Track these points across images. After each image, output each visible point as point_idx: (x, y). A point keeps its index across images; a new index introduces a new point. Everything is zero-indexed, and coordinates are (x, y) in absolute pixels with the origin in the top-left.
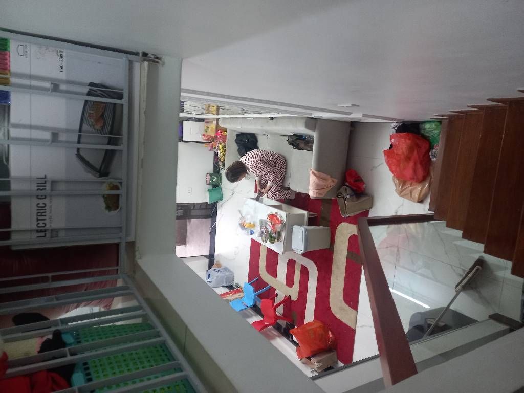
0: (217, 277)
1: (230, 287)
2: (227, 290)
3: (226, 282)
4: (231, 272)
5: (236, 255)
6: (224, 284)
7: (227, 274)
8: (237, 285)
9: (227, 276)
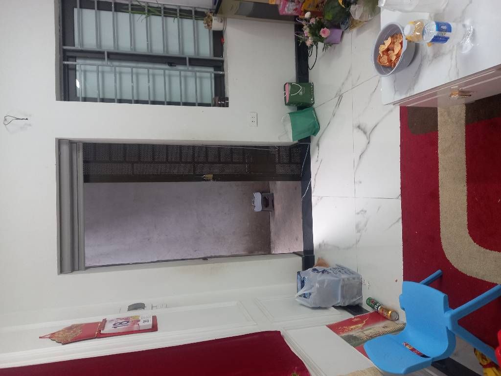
0: (321, 283)
1: (355, 309)
2: (347, 316)
3: (343, 297)
4: (353, 273)
5: (359, 231)
6: (339, 301)
7: (344, 276)
8: (372, 302)
9: (343, 280)
